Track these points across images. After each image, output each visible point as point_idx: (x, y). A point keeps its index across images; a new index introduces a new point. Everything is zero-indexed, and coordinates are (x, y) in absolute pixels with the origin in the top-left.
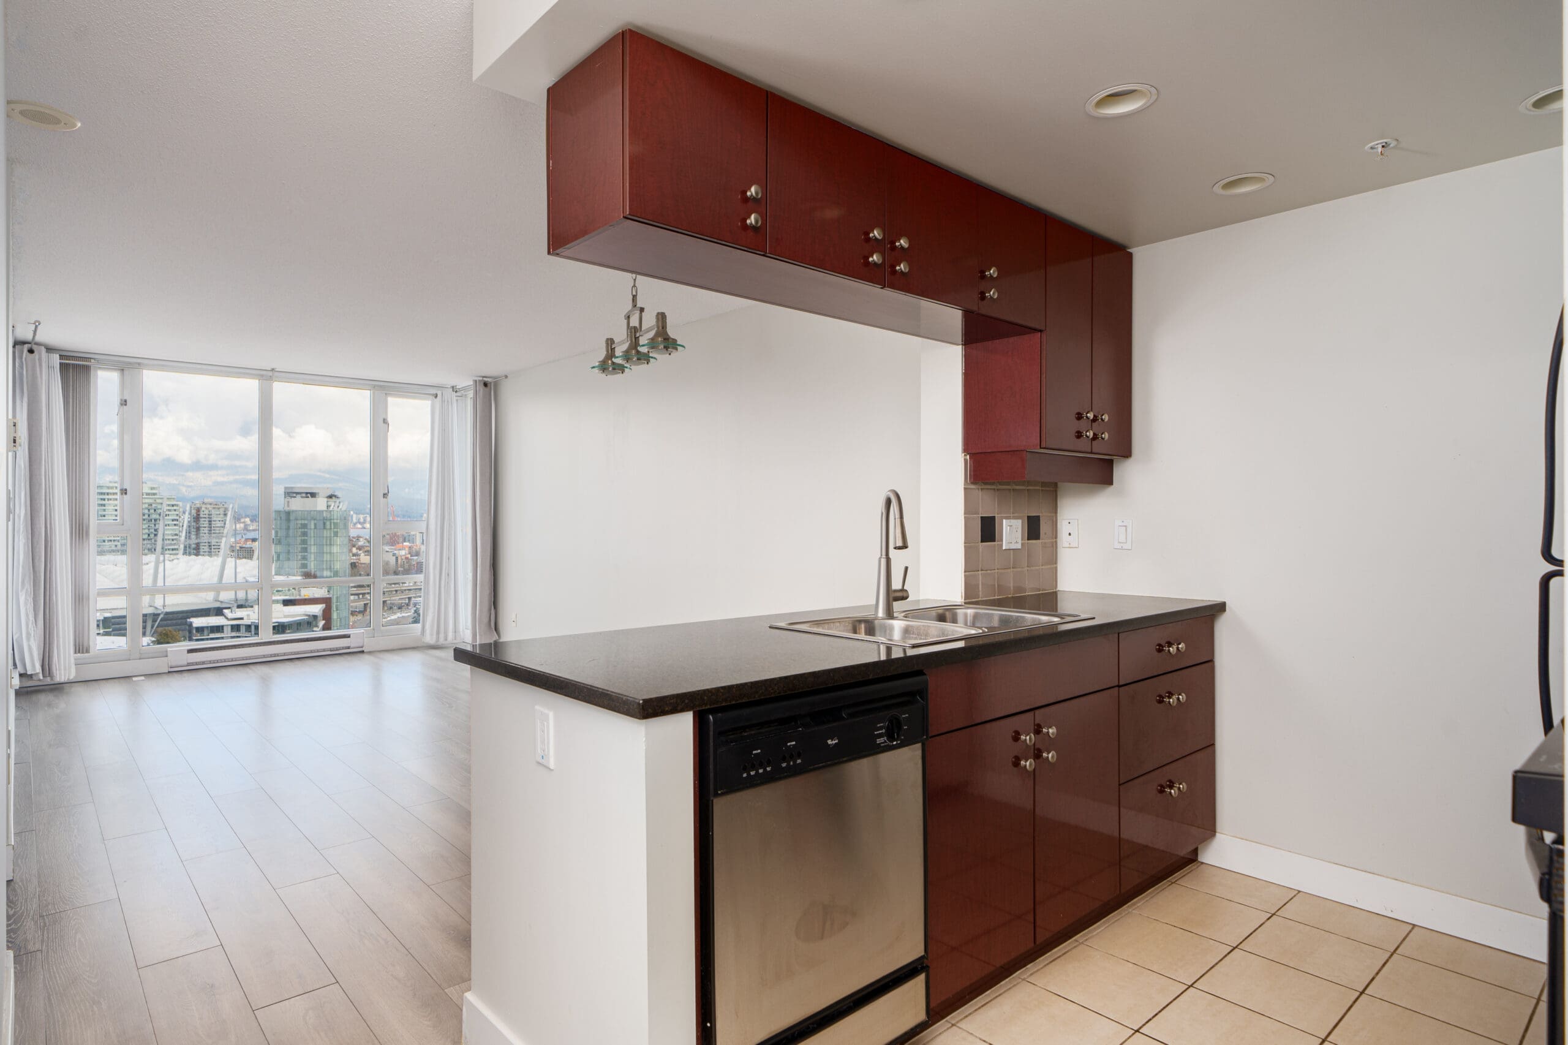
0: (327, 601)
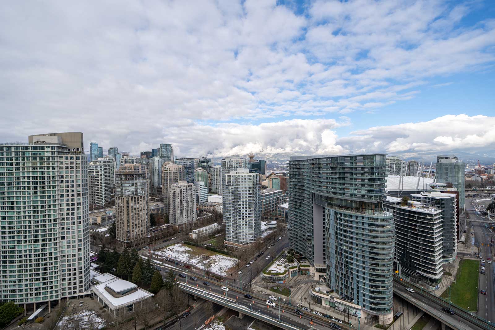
0: (457, 193)
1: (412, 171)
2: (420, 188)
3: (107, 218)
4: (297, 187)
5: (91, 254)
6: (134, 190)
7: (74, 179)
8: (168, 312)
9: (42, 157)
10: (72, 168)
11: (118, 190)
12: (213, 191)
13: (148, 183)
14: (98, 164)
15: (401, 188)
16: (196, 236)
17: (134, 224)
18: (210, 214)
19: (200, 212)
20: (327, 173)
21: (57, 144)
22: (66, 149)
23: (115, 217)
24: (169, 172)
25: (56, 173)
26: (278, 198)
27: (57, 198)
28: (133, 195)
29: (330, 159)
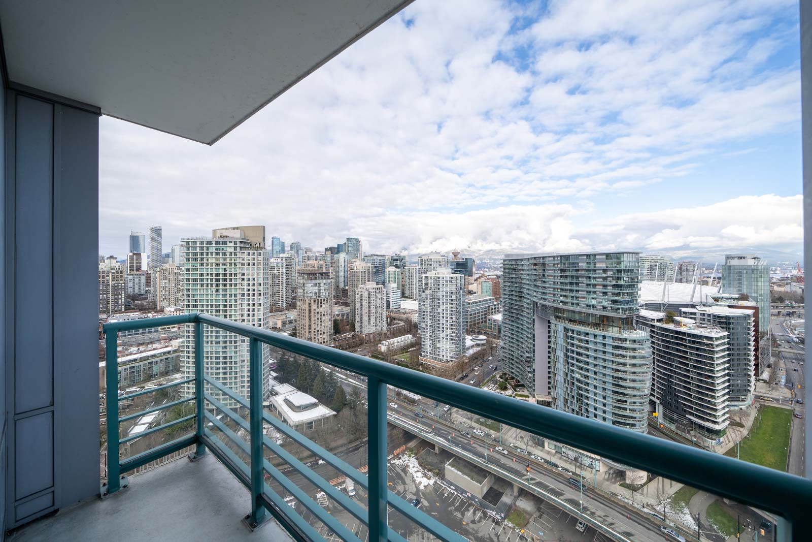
0: (756, 309)
1: (684, 276)
2: (696, 300)
3: (287, 322)
4: (514, 293)
5: (271, 362)
6: (317, 291)
7: (255, 277)
8: (352, 435)
9: (225, 253)
10: (254, 264)
11: (300, 291)
12: (407, 295)
13: (333, 284)
14: (279, 260)
15: (666, 300)
16: (386, 348)
17: (316, 330)
18: (402, 323)
19: (391, 320)
20: (554, 276)
21: (239, 238)
22: (248, 243)
23: (296, 322)
24: (356, 272)
25: (238, 269)
26: (489, 307)
27: (238, 298)
28: (315, 297)
29: (559, 258)
